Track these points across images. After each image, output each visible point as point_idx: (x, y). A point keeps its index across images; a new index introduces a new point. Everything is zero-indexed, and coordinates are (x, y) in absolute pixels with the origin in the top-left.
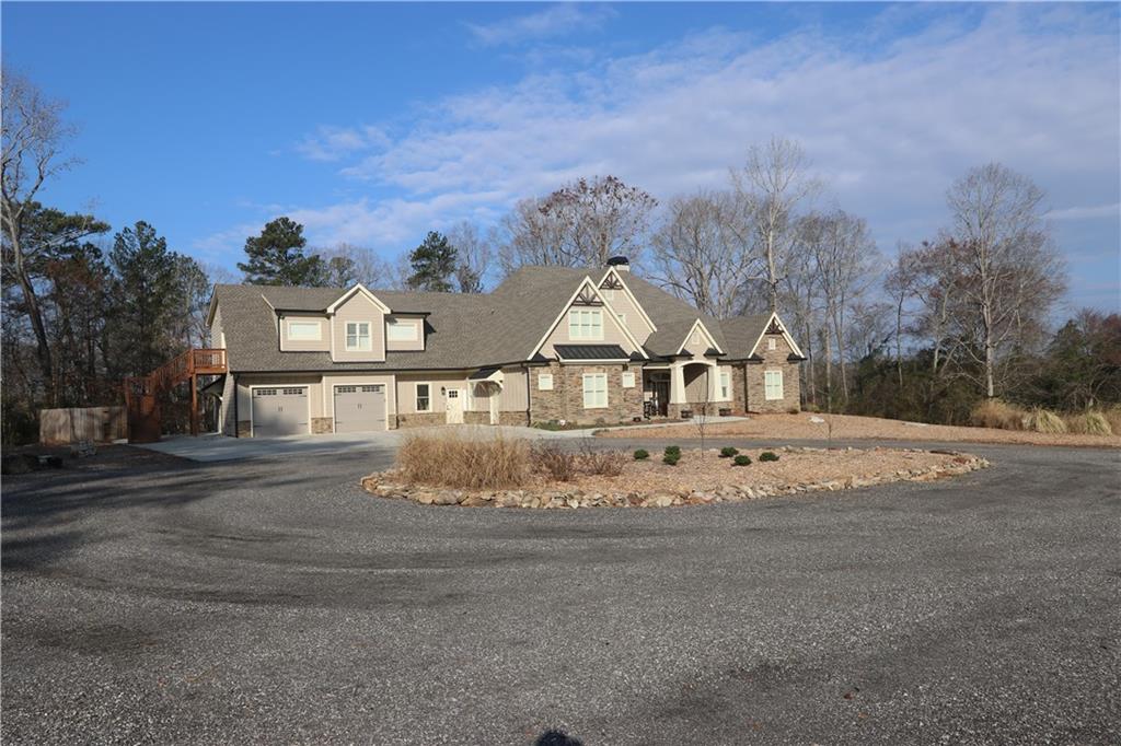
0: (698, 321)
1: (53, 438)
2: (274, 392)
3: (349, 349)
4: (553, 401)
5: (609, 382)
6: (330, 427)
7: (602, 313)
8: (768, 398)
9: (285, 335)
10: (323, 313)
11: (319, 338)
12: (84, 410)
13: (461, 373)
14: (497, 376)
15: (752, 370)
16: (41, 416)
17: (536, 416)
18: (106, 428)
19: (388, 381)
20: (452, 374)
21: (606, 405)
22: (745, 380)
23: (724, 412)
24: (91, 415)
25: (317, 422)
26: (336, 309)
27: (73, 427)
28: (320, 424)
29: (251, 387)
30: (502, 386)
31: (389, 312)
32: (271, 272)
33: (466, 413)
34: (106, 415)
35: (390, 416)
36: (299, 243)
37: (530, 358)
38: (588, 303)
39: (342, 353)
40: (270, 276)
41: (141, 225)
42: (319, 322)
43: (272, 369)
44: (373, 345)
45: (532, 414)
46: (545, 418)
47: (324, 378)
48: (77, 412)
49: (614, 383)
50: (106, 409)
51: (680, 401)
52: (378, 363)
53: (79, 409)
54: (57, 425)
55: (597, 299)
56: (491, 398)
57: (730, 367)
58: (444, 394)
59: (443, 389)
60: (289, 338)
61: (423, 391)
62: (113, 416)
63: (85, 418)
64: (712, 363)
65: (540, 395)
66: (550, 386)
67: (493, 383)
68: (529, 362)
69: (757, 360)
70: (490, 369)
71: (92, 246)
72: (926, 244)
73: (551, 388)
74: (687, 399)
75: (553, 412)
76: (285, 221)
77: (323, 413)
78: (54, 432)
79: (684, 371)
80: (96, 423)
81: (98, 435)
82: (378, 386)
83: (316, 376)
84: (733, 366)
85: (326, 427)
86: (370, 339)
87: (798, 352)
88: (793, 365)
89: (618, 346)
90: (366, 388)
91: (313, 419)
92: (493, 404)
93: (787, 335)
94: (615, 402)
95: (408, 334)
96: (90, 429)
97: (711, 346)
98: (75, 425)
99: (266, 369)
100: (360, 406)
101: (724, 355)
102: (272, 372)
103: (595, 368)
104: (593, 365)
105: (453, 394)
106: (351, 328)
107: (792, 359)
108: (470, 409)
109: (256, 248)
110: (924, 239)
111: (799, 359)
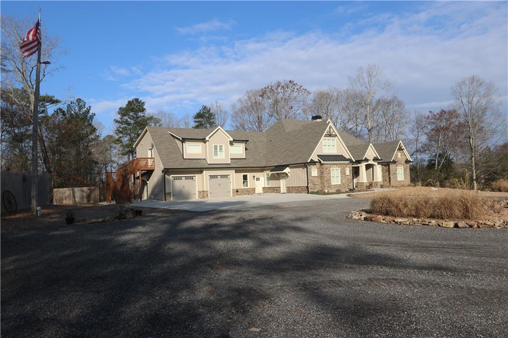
0: (371, 144)
1: (62, 203)
2: (180, 178)
3: (215, 157)
4: (318, 182)
5: (341, 172)
6: (207, 195)
7: (335, 140)
8: (398, 180)
9: (186, 151)
10: (203, 140)
11: (201, 152)
12: (79, 188)
13: (262, 169)
14: (287, 170)
15: (392, 166)
16: (54, 192)
17: (311, 189)
18: (89, 197)
19: (232, 173)
20: (258, 170)
21: (340, 183)
22: (389, 171)
23: (382, 186)
24: (82, 191)
25: (200, 193)
26: (209, 138)
27: (74, 197)
28: (201, 194)
29: (171, 176)
30: (289, 175)
31: (232, 140)
32: (129, 124)
33: (264, 188)
34: (89, 191)
35: (233, 190)
36: (143, 110)
37: (309, 161)
38: (330, 135)
39: (212, 160)
40: (129, 125)
41: (79, 100)
42: (201, 144)
43: (182, 167)
44: (225, 155)
45: (309, 188)
46: (315, 189)
47: (204, 171)
48: (76, 189)
49: (343, 173)
50: (89, 188)
51: (379, 181)
52: (228, 164)
53: (77, 188)
54: (64, 196)
55: (334, 134)
56: (281, 181)
57: (381, 166)
58: (254, 179)
59: (254, 177)
60: (188, 152)
61: (245, 178)
62: (91, 191)
63: (80, 192)
64: (376, 163)
65: (312, 179)
66: (316, 175)
67: (285, 173)
68: (309, 163)
69: (394, 162)
70: (284, 167)
71: (61, 109)
72: (431, 112)
73: (317, 175)
74: (367, 180)
75: (318, 186)
76: (137, 100)
77: (204, 189)
78: (62, 200)
79: (366, 167)
80: (85, 195)
81: (85, 200)
82: (227, 175)
83: (200, 171)
84: (382, 165)
85: (205, 195)
86: (224, 152)
87: (409, 159)
88: (407, 165)
89: (342, 155)
90: (222, 176)
91: (198, 191)
92: (283, 184)
93: (405, 151)
94: (343, 181)
95: (239, 150)
96: (82, 198)
97: (375, 156)
98: (76, 196)
99: (180, 167)
100: (219, 185)
101: (381, 160)
102: (182, 169)
103: (335, 166)
104: (334, 164)
105: (258, 179)
106: (216, 147)
107: (407, 162)
108: (266, 186)
109: (123, 112)
110: (430, 110)
111: (410, 162)
